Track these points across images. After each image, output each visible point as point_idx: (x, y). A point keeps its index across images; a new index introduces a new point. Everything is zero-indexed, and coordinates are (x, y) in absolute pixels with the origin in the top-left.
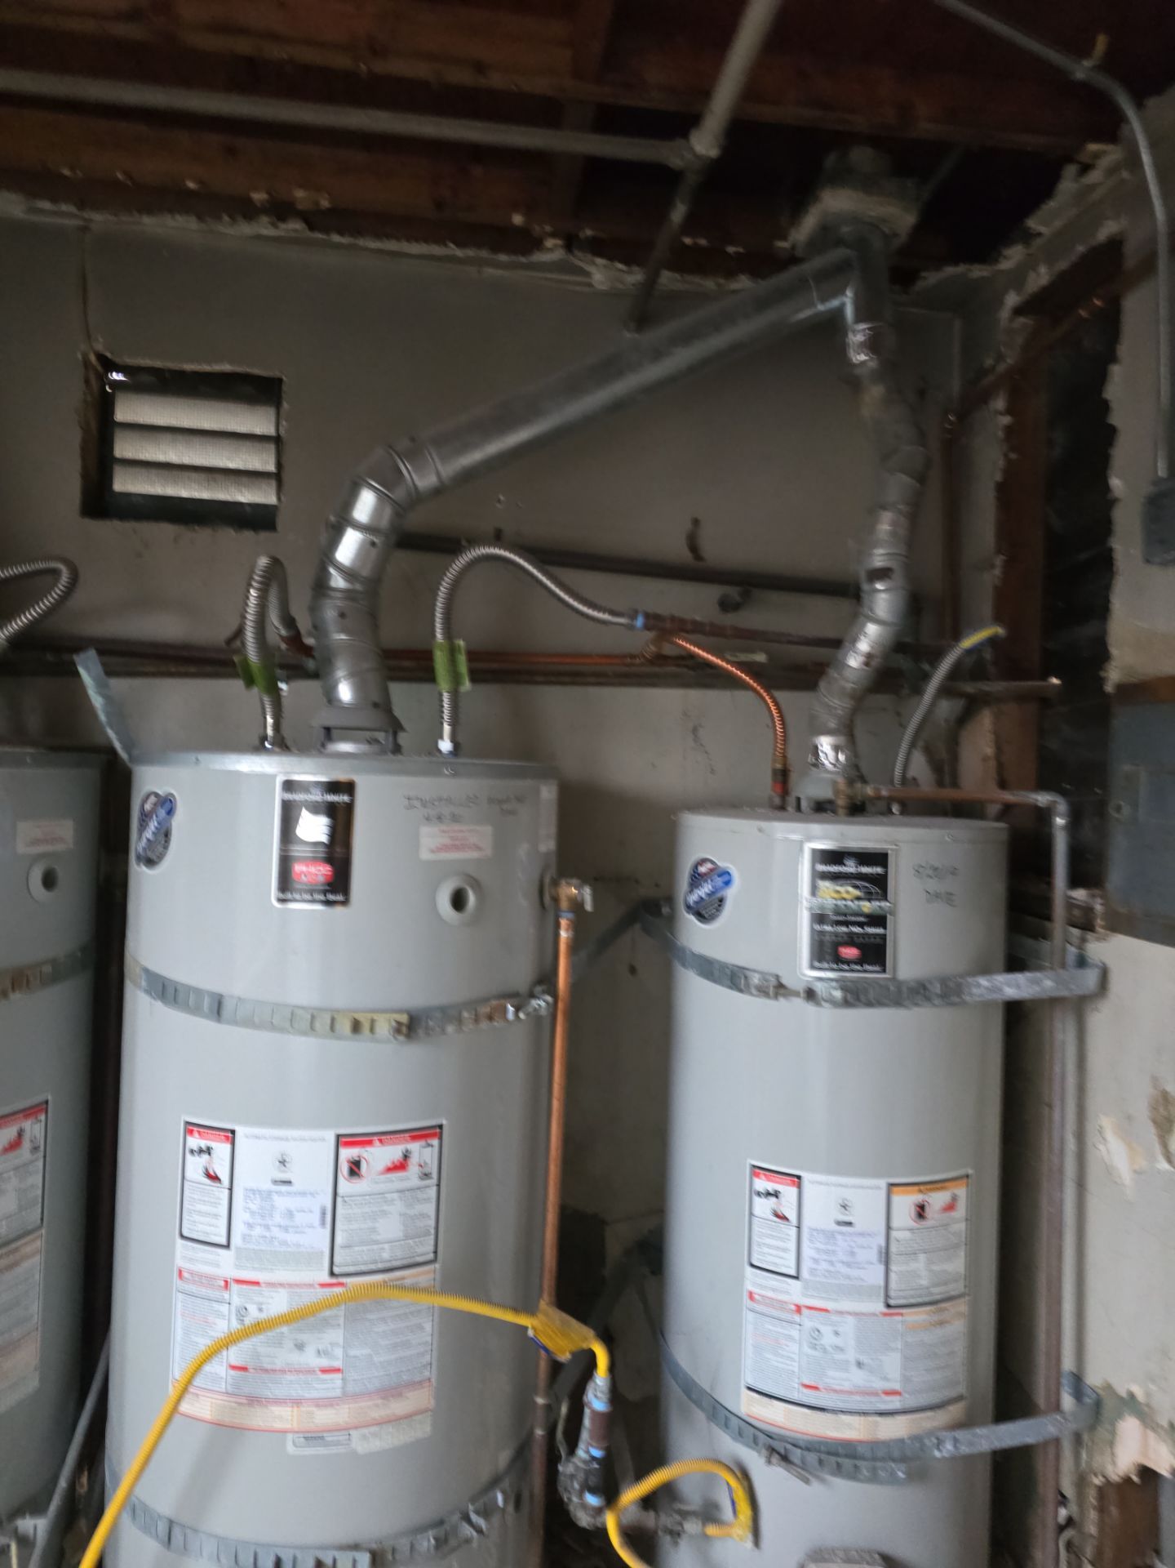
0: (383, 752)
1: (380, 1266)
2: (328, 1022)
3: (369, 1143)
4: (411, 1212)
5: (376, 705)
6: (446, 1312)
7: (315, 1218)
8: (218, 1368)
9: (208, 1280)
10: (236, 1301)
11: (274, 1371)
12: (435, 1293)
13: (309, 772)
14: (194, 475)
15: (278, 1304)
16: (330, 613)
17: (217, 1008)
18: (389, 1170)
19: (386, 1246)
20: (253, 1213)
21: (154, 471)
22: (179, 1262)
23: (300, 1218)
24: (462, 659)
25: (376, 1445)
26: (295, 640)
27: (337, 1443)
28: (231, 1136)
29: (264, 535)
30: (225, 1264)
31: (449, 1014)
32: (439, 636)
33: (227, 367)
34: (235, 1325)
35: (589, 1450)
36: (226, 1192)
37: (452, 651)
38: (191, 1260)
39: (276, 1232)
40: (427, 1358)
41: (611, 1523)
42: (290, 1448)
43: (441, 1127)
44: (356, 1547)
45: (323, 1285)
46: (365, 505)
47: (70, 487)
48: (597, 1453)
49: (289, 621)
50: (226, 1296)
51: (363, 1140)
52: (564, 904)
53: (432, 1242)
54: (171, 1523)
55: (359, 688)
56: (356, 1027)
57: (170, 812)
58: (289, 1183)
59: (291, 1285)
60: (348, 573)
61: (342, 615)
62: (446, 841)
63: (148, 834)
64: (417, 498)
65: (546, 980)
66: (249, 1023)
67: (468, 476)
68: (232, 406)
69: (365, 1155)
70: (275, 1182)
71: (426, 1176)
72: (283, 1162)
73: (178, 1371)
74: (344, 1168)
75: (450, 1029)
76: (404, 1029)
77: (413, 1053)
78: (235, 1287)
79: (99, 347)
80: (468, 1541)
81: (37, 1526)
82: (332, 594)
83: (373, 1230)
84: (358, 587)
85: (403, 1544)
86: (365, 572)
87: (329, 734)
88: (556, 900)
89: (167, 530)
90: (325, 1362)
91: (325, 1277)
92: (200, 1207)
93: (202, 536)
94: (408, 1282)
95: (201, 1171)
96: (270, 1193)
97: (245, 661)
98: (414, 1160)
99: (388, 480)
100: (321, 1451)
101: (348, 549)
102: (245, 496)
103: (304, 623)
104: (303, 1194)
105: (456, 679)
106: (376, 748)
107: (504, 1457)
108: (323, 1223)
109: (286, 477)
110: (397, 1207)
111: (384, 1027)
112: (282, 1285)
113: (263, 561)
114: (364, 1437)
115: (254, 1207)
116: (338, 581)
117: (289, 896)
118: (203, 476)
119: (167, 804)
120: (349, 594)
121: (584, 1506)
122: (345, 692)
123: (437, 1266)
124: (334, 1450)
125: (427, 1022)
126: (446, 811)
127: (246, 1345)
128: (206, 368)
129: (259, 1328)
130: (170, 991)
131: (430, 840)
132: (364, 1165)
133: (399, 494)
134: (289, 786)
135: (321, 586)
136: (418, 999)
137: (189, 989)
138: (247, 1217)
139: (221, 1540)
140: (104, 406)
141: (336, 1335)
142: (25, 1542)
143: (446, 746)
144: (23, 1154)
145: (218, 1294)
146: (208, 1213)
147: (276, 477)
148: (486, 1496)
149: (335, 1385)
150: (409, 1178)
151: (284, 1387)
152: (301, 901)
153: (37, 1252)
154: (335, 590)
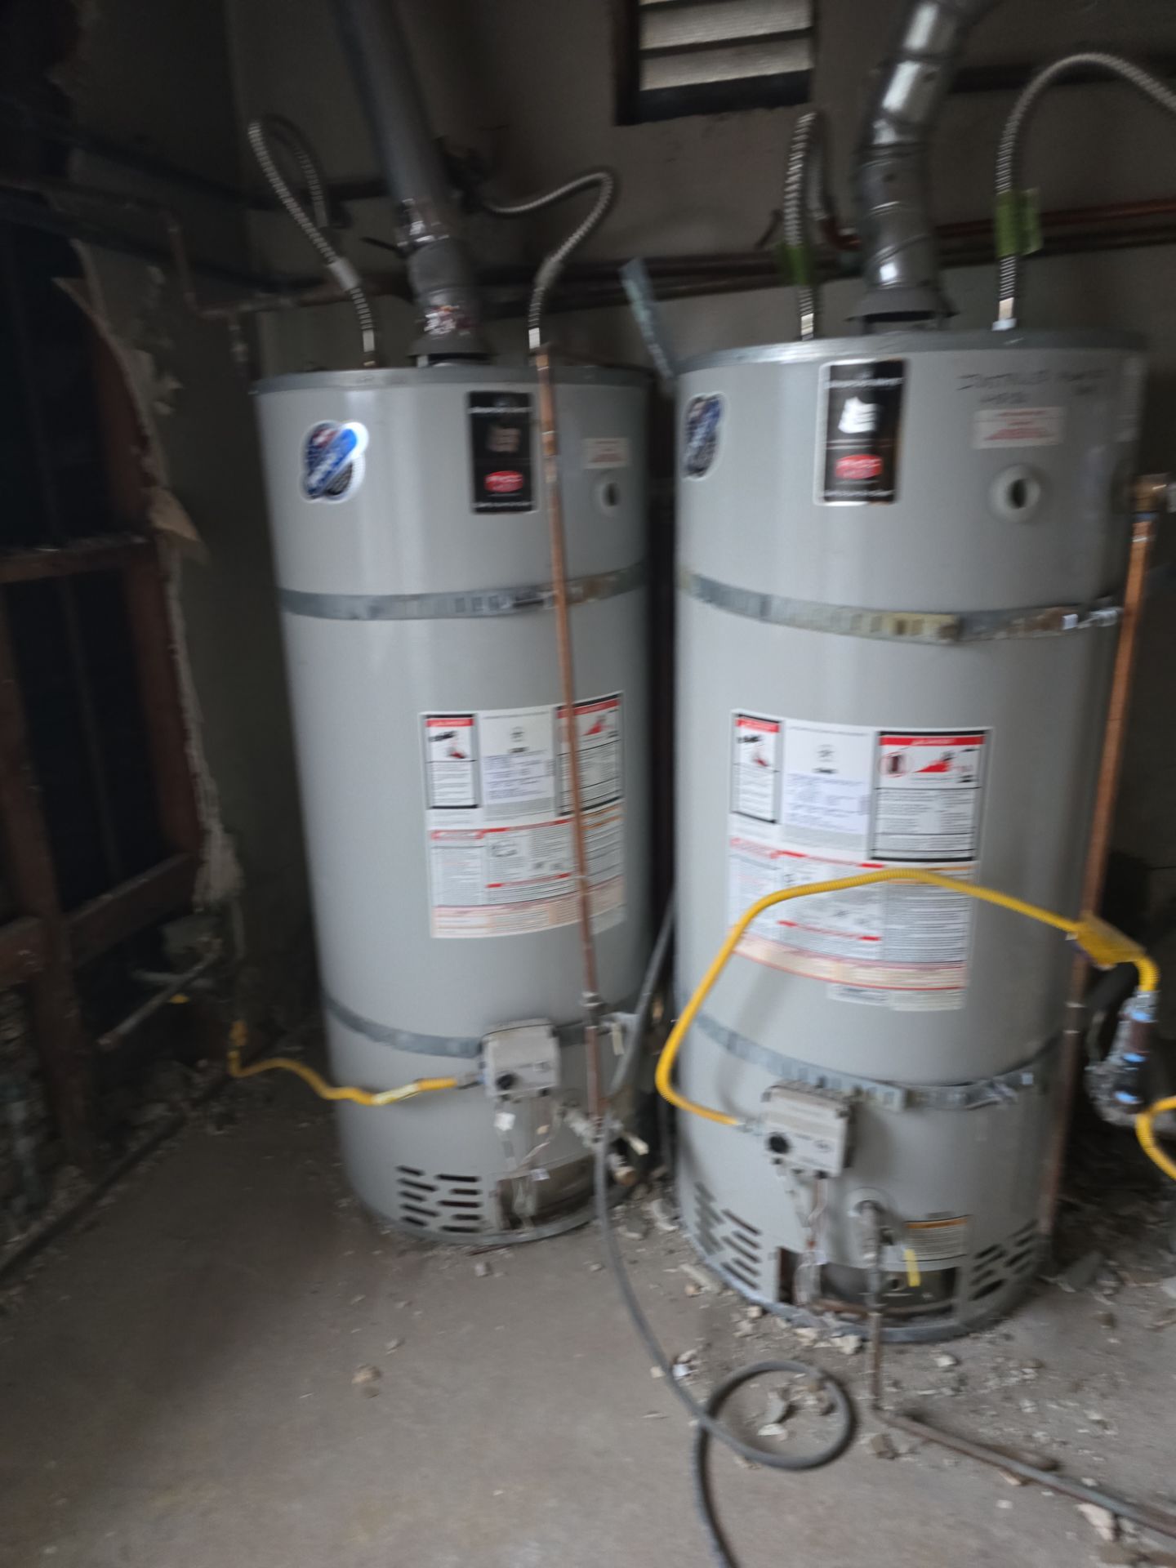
1: (916, 856)
2: (872, 622)
3: (908, 742)
4: (953, 810)
5: (924, 288)
6: (984, 906)
7: (854, 805)
8: (769, 921)
9: (758, 849)
10: (786, 870)
11: (818, 930)
13: (853, 356)
15: (822, 874)
16: (875, 179)
17: (762, 608)
18: (928, 769)
19: (926, 838)
20: (799, 796)
22: (735, 834)
23: (840, 804)
24: (1031, 214)
25: (909, 1007)
26: (831, 226)
27: (874, 998)
28: (775, 726)
29: (795, 110)
30: (773, 838)
31: (1000, 620)
32: (1004, 186)
34: (782, 887)
35: (1124, 1054)
36: (775, 775)
37: (1020, 203)
38: (743, 831)
39: (818, 813)
40: (963, 943)
41: (1143, 1125)
42: (832, 995)
43: (986, 732)
44: (887, 1083)
45: (864, 865)
46: (923, 26)
47: (601, 96)
48: (1134, 1058)
49: (828, 202)
50: (774, 863)
51: (905, 739)
52: (1144, 505)
53: (971, 840)
54: (733, 1034)
55: (906, 268)
56: (900, 628)
57: (717, 415)
58: (831, 772)
59: (833, 861)
60: (899, 121)
61: (889, 178)
62: (1008, 426)
63: (696, 443)
65: (1113, 591)
66: (791, 622)
69: (906, 753)
70: (818, 770)
71: (966, 780)
72: (826, 753)
73: (735, 918)
74: (886, 764)
75: (1001, 635)
76: (951, 632)
77: (960, 658)
78: (782, 857)
80: (995, 1103)
81: (631, 1020)
82: (877, 152)
83: (911, 823)
84: (910, 137)
85: (934, 1092)
86: (918, 117)
87: (870, 325)
88: (1133, 500)
89: (696, 125)
90: (861, 930)
91: (862, 857)
92: (750, 787)
94: (948, 873)
95: (750, 757)
96: (813, 780)
97: (785, 248)
98: (954, 763)
100: (859, 1002)
101: (900, 89)
102: (774, 66)
104: (844, 783)
105: (1023, 241)
107: (1033, 1046)
108: (864, 811)
110: (936, 805)
111: (929, 630)
112: (826, 860)
113: (806, 121)
114: (898, 999)
115: (800, 791)
116: (886, 136)
117: (830, 494)
118: (731, 51)
119: (712, 407)
120: (897, 150)
121: (1116, 1104)
122: (889, 273)
123: (977, 863)
124: (871, 1004)
125: (977, 627)
126: (1009, 390)
130: (719, 594)
131: (988, 425)
132: (904, 763)
134: (835, 373)
135: (865, 147)
136: (968, 603)
137: (741, 592)
138: (794, 799)
139: (775, 1055)
141: (874, 910)
142: (624, 1030)
143: (1004, 323)
144: (603, 738)
145: (766, 861)
146: (756, 794)
147: (809, 35)
148: (1012, 1073)
149: (871, 950)
150: (950, 779)
151: (826, 945)
152: (843, 498)
153: (615, 818)
154: (880, 147)
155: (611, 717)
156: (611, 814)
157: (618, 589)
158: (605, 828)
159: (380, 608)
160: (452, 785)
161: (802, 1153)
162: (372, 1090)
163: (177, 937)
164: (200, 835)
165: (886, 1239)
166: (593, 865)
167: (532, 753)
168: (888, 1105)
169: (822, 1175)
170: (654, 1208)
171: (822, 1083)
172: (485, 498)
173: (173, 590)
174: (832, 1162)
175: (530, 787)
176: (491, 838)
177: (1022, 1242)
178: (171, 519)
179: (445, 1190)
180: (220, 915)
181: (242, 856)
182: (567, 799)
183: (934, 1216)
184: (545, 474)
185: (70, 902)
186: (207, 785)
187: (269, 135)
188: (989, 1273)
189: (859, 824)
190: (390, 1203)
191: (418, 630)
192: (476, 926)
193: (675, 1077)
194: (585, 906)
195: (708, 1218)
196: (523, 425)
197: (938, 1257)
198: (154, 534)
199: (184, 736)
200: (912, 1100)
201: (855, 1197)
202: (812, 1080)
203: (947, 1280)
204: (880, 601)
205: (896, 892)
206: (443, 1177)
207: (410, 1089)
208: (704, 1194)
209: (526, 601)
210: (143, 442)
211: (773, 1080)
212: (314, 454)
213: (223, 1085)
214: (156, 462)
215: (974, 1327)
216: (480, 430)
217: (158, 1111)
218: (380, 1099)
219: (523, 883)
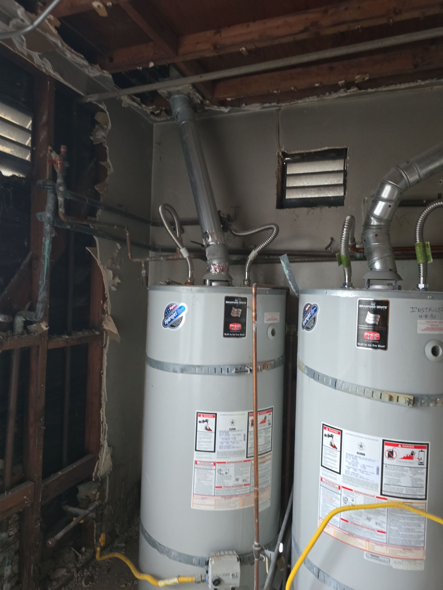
0: (394, 289)
1: (402, 496)
2: (380, 395)
3: (397, 446)
4: (415, 477)
5: (390, 270)
6: (430, 522)
7: (375, 470)
8: (337, 518)
9: (333, 484)
10: (345, 495)
11: (359, 525)
12: (425, 512)
13: (367, 296)
14: (313, 189)
15: (360, 500)
16: (371, 235)
17: (335, 384)
18: (404, 458)
19: (405, 488)
20: (349, 463)
21: (299, 190)
22: (321, 475)
23: (368, 469)
24: (429, 250)
25: (400, 567)
26: (353, 247)
27: (384, 561)
28: (340, 432)
29: (339, 208)
30: (339, 480)
31: (431, 399)
32: (418, 240)
33: (326, 148)
34: (343, 504)
36: (339, 453)
37: (424, 246)
38: (326, 475)
39: (358, 472)
40: (422, 539)
42: (365, 557)
43: (428, 444)
45: (377, 497)
46: (387, 191)
47: (272, 199)
50: (340, 492)
51: (395, 444)
53: (424, 491)
54: (319, 570)
55: (383, 264)
56: (391, 398)
57: (316, 311)
58: (364, 455)
59: (365, 494)
60: (378, 219)
61: (376, 235)
62: (429, 326)
63: (307, 319)
64: (409, 186)
66: (346, 391)
67: (432, 173)
68: (327, 162)
69: (394, 449)
70: (358, 453)
71: (421, 464)
72: (361, 446)
74: (386, 454)
75: (431, 405)
76: (412, 402)
77: (414, 412)
78: (343, 489)
79: (283, 150)
81: (272, 554)
82: (372, 227)
83: (399, 481)
84: (382, 224)
86: (385, 217)
87: (370, 282)
89: (304, 210)
90: (379, 528)
91: (377, 494)
92: (328, 456)
93: (317, 211)
94: (414, 505)
95: (329, 443)
96: (356, 457)
97: (340, 255)
98: (416, 456)
99: (396, 179)
100: (378, 562)
102: (331, 194)
103: (358, 239)
104: (370, 460)
105: (426, 258)
106: (391, 287)
108: (378, 473)
109: (348, 184)
110: (409, 473)
111: (403, 400)
112: (361, 493)
113: (348, 218)
114: (395, 563)
115: (350, 461)
116: (374, 222)
117: (360, 344)
118: (316, 189)
119: (314, 308)
120: (378, 227)
122: (377, 266)
123: (427, 501)
124: (383, 563)
125: (421, 401)
126: (429, 314)
127: (347, 512)
128: (319, 150)
129: (353, 507)
130: (316, 376)
131: (422, 325)
132: (394, 453)
133: (401, 185)
135: (367, 225)
136: (418, 391)
137: (324, 376)
138: (347, 464)
139: (338, 583)
140: (283, 169)
141: (383, 518)
143: (421, 286)
144: (266, 425)
145: (336, 490)
146: (331, 460)
147: (343, 185)
149: (383, 538)
150: (415, 462)
151: (362, 533)
152: (364, 346)
153: (270, 459)
154: (373, 226)
155: (269, 417)
156: (267, 458)
157: (274, 366)
158: (265, 464)
159: (184, 369)
160: (206, 442)
162: (158, 578)
163: (83, 491)
164: (99, 447)
166: (260, 481)
167: (239, 431)
172: (228, 332)
173: (105, 351)
175: (235, 445)
176: (218, 466)
178: (110, 326)
181: (113, 457)
182: (251, 451)
185: (46, 474)
186: (105, 426)
187: (164, 209)
189: (376, 479)
191: (197, 379)
192: (209, 505)
194: (257, 501)
196: (244, 308)
198: (102, 331)
204: (379, 386)
205: (392, 511)
207: (175, 580)
209: (240, 370)
210: (105, 299)
213: (90, 562)
214: (108, 306)
216: (228, 309)
217: (63, 572)
218: (161, 583)
219: (230, 487)
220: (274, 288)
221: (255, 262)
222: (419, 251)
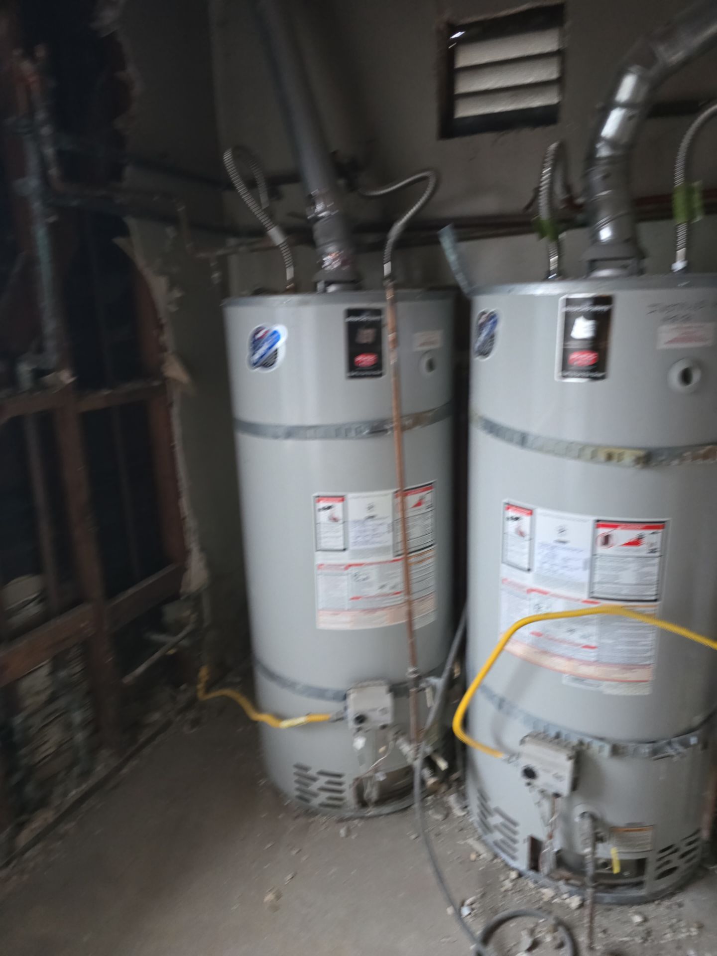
0: (631, 274)
1: (620, 597)
2: (591, 452)
3: (615, 527)
4: (642, 571)
5: (627, 241)
7: (580, 564)
8: (525, 631)
9: (520, 587)
10: (536, 601)
11: (556, 640)
12: (656, 618)
13: (581, 291)
14: (502, 95)
15: (559, 606)
16: (597, 177)
17: (523, 440)
18: (628, 544)
19: (625, 587)
20: (545, 556)
21: (479, 98)
22: (504, 575)
23: (571, 563)
24: (697, 197)
25: (616, 692)
26: (570, 201)
27: (592, 685)
28: (531, 512)
29: (551, 128)
30: (528, 580)
31: (675, 453)
32: (679, 180)
34: (534, 613)
36: (528, 543)
37: (689, 191)
38: (509, 575)
39: (557, 568)
40: (649, 654)
42: (565, 681)
43: (664, 522)
44: (601, 739)
45: (586, 602)
46: (627, 87)
47: (431, 121)
49: (568, 188)
50: (529, 596)
51: (614, 525)
53: (655, 590)
54: (502, 699)
55: (616, 230)
56: (610, 457)
57: (495, 323)
58: (565, 542)
59: (567, 598)
60: (613, 143)
61: (606, 177)
62: (678, 335)
63: (483, 338)
64: (670, 72)
66: (540, 449)
68: (529, 36)
69: (613, 533)
70: (557, 541)
71: (653, 551)
72: (562, 531)
73: (505, 627)
74: (600, 540)
75: (676, 462)
76: (642, 461)
77: (648, 476)
79: (447, 17)
80: (672, 756)
81: (439, 682)
82: (598, 162)
83: (617, 577)
84: (619, 152)
85: (631, 746)
86: (625, 140)
87: (593, 265)
89: (487, 138)
90: (584, 642)
91: (585, 596)
92: (513, 548)
93: (510, 138)
94: (640, 609)
95: (514, 529)
96: (554, 547)
97: (539, 220)
98: (645, 540)
99: (646, 60)
100: (583, 687)
101: (612, 125)
102: (536, 102)
103: (578, 188)
104: (574, 550)
105: (691, 215)
106: (626, 271)
107: (698, 719)
108: (586, 568)
110: (633, 566)
111: (628, 459)
112: (561, 597)
113: (553, 146)
114: (608, 686)
115: (546, 553)
116: (604, 152)
117: (566, 374)
118: (509, 94)
119: (492, 318)
120: (611, 160)
122: (606, 234)
123: (658, 603)
124: (591, 688)
125: (659, 457)
126: (679, 313)
129: (548, 616)
130: (495, 429)
131: (666, 335)
132: (612, 539)
133: (654, 72)
134: (569, 302)
135: (591, 158)
136: (653, 442)
137: (508, 430)
138: (541, 558)
140: (450, 57)
141: (592, 629)
142: (434, 689)
143: (679, 265)
144: (423, 509)
145: (523, 594)
146: (518, 552)
147: (559, 82)
148: (684, 736)
149: (591, 655)
150: (642, 550)
151: (562, 649)
152: (573, 377)
153: (430, 557)
154: (600, 159)
155: (428, 496)
156: (427, 555)
157: (434, 420)
158: (424, 564)
159: (291, 433)
160: (331, 537)
161: (543, 779)
162: (281, 717)
163: (171, 613)
164: (186, 553)
165: (598, 839)
166: (415, 587)
167: (380, 519)
168: (601, 753)
169: (557, 795)
170: (452, 799)
171: (558, 736)
172: (354, 370)
173: (175, 411)
174: (564, 787)
175: (378, 539)
176: (353, 570)
177: (690, 844)
178: (175, 371)
179: (322, 781)
180: (196, 599)
181: (210, 565)
182: (400, 547)
183: (630, 825)
184: (390, 358)
185: (111, 592)
186: (191, 523)
188: (668, 862)
189: (583, 576)
190: (290, 785)
191: (314, 446)
192: (343, 622)
193: (465, 723)
194: (410, 614)
195: (485, 812)
196: (378, 327)
197: (635, 851)
198: (166, 380)
199: (178, 496)
200: (616, 751)
201: (579, 809)
202: (553, 733)
203: (640, 865)
204: (598, 440)
205: (607, 618)
206: (322, 773)
207: (301, 720)
208: (483, 797)
209: (377, 429)
210: (160, 327)
211: (527, 731)
212: (256, 343)
213: (193, 702)
214: (168, 338)
215: (656, 897)
216: (352, 330)
217: (156, 716)
218: (285, 724)
219: (371, 597)
220: (432, 289)
221: (402, 244)
222: (679, 201)
